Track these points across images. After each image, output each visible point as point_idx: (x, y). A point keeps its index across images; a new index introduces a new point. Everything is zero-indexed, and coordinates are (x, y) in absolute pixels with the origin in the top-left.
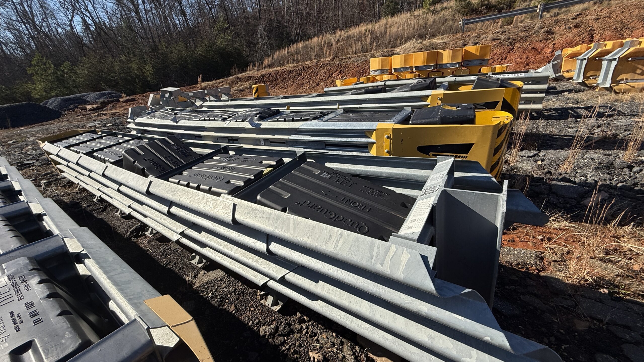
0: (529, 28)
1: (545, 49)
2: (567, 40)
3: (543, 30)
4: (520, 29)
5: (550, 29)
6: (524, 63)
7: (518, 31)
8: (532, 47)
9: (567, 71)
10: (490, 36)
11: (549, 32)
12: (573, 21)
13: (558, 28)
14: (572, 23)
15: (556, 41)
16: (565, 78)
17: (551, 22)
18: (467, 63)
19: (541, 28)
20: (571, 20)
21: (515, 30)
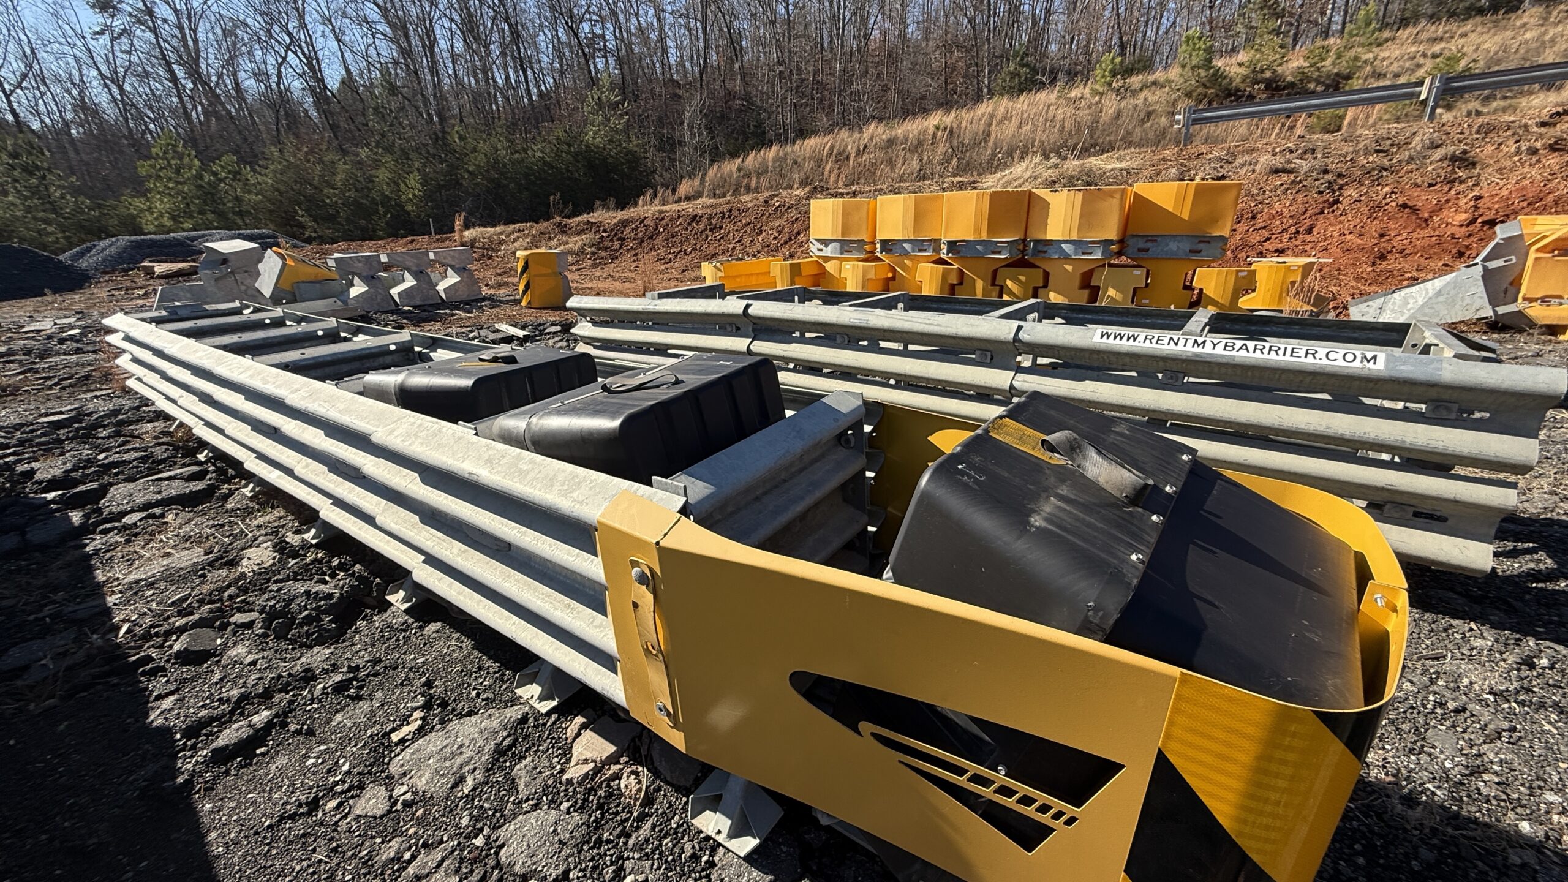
0: (1392, 145)
1: (1445, 213)
2: (1523, 188)
3: (1439, 153)
4: (1361, 145)
5: (1465, 152)
6: (1371, 251)
7: (1357, 152)
8: (1400, 202)
9: (1545, 300)
10: (1265, 160)
11: (1461, 159)
12: (1543, 130)
13: (1490, 149)
14: (1541, 136)
15: (1484, 190)
16: (1532, 324)
17: (1467, 132)
18: (1141, 244)
19: (1436, 146)
20: (1535, 129)
21: (1347, 148)
